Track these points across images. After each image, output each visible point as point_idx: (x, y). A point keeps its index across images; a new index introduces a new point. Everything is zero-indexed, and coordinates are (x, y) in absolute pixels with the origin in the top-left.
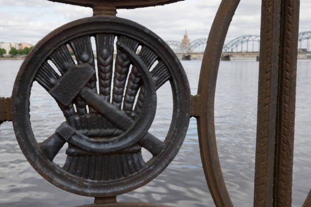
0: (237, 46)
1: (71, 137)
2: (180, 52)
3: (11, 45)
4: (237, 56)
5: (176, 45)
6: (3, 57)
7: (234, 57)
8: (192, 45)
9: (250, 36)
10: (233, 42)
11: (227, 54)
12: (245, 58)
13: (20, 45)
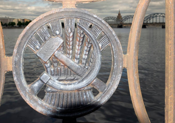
0: (150, 19)
1: (48, 81)
2: (116, 23)
3: (18, 20)
4: (150, 25)
5: (114, 19)
6: (14, 27)
7: (148, 26)
8: (123, 19)
9: (158, 14)
10: (148, 17)
11: (144, 24)
12: (155, 27)
13: (23, 20)
